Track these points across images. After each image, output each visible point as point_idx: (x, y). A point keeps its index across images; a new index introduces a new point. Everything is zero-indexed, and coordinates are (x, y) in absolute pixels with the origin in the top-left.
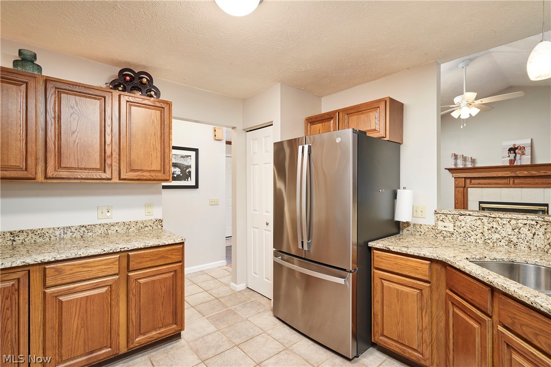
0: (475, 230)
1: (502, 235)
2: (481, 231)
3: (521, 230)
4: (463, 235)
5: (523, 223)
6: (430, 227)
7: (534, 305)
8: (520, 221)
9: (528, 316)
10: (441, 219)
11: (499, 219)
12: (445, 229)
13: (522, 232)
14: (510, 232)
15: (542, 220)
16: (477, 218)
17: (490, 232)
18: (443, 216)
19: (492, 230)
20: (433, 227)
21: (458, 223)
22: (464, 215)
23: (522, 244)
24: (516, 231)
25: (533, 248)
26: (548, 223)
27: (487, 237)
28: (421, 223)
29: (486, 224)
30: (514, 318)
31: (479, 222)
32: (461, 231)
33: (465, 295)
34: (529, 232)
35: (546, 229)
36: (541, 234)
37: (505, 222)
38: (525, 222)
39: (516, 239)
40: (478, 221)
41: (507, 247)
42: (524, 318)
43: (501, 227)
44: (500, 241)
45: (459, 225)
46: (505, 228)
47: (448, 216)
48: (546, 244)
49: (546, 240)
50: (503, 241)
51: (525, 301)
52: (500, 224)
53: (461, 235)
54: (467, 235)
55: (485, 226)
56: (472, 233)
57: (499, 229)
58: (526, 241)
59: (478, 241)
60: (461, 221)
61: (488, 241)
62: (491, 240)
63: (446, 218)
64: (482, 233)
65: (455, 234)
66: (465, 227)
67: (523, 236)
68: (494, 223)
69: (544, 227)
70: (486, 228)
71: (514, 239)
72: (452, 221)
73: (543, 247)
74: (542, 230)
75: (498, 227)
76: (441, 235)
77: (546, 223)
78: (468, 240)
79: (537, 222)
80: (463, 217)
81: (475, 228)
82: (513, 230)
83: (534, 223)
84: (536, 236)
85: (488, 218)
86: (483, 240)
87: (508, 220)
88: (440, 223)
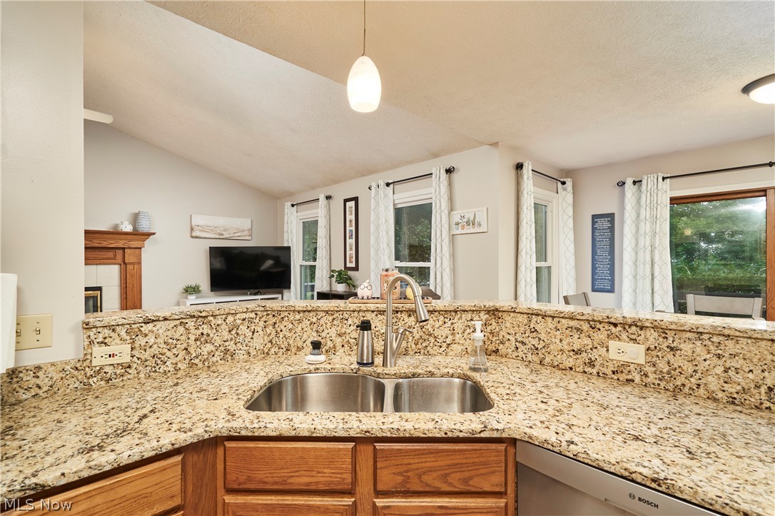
0: (173, 346)
1: (215, 344)
2: (185, 345)
3: (239, 329)
4: (151, 362)
5: (242, 318)
6: (68, 367)
7: (450, 435)
8: (238, 316)
9: (432, 455)
10: (100, 339)
11: (211, 318)
12: (112, 361)
13: (240, 333)
14: (226, 335)
15: (263, 309)
16: (178, 322)
17: (198, 343)
18: (107, 332)
19: (202, 339)
20: (78, 365)
21: (141, 341)
22: (153, 321)
23: (241, 352)
24: (234, 332)
25: (253, 352)
26: (269, 312)
27: (194, 355)
28: (37, 363)
29: (192, 328)
30: (407, 471)
31: (181, 329)
32: (147, 355)
33: (291, 484)
34: (248, 331)
35: (265, 322)
36: (260, 329)
37: (219, 322)
38: (244, 316)
39: (234, 346)
40: (179, 327)
41: (223, 361)
42: (425, 462)
43: (215, 331)
44: (213, 356)
45: (143, 344)
46: (220, 331)
47: (118, 329)
48: (266, 341)
49: (266, 337)
50: (217, 353)
51: (434, 435)
52: (213, 326)
53: (147, 363)
54: (159, 362)
55: (190, 336)
56: (168, 354)
57: (212, 335)
58: (244, 345)
59: (179, 365)
60: (146, 335)
61: (196, 361)
62: (200, 357)
63: (112, 334)
64: (186, 349)
65: (135, 366)
66: (155, 346)
67: (242, 337)
68: (205, 326)
69: (264, 319)
70: (192, 338)
71: (231, 346)
72: (128, 338)
73: (262, 348)
74: (262, 324)
75: (209, 332)
76: (99, 377)
77: (265, 313)
78: (161, 370)
79: (256, 314)
80: (150, 326)
81: (175, 342)
82: (230, 331)
83: (253, 315)
84: (255, 333)
85: (194, 319)
86: (187, 361)
87: (224, 316)
88: (98, 351)
